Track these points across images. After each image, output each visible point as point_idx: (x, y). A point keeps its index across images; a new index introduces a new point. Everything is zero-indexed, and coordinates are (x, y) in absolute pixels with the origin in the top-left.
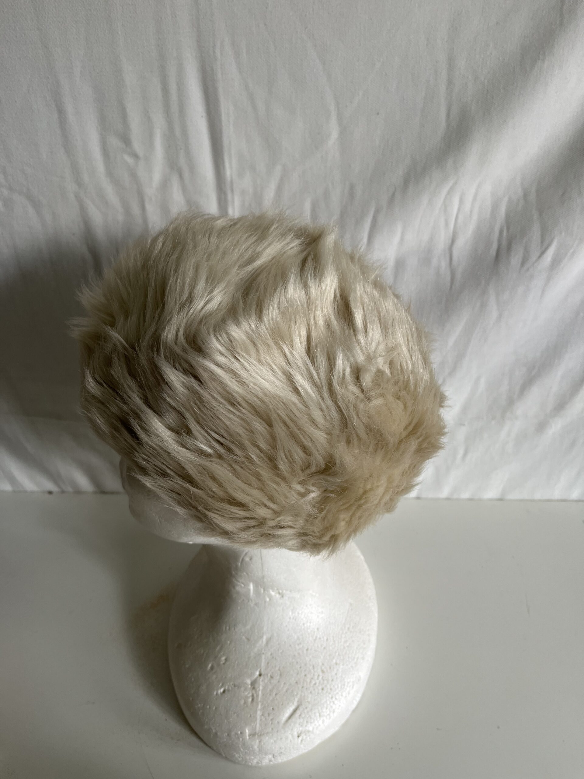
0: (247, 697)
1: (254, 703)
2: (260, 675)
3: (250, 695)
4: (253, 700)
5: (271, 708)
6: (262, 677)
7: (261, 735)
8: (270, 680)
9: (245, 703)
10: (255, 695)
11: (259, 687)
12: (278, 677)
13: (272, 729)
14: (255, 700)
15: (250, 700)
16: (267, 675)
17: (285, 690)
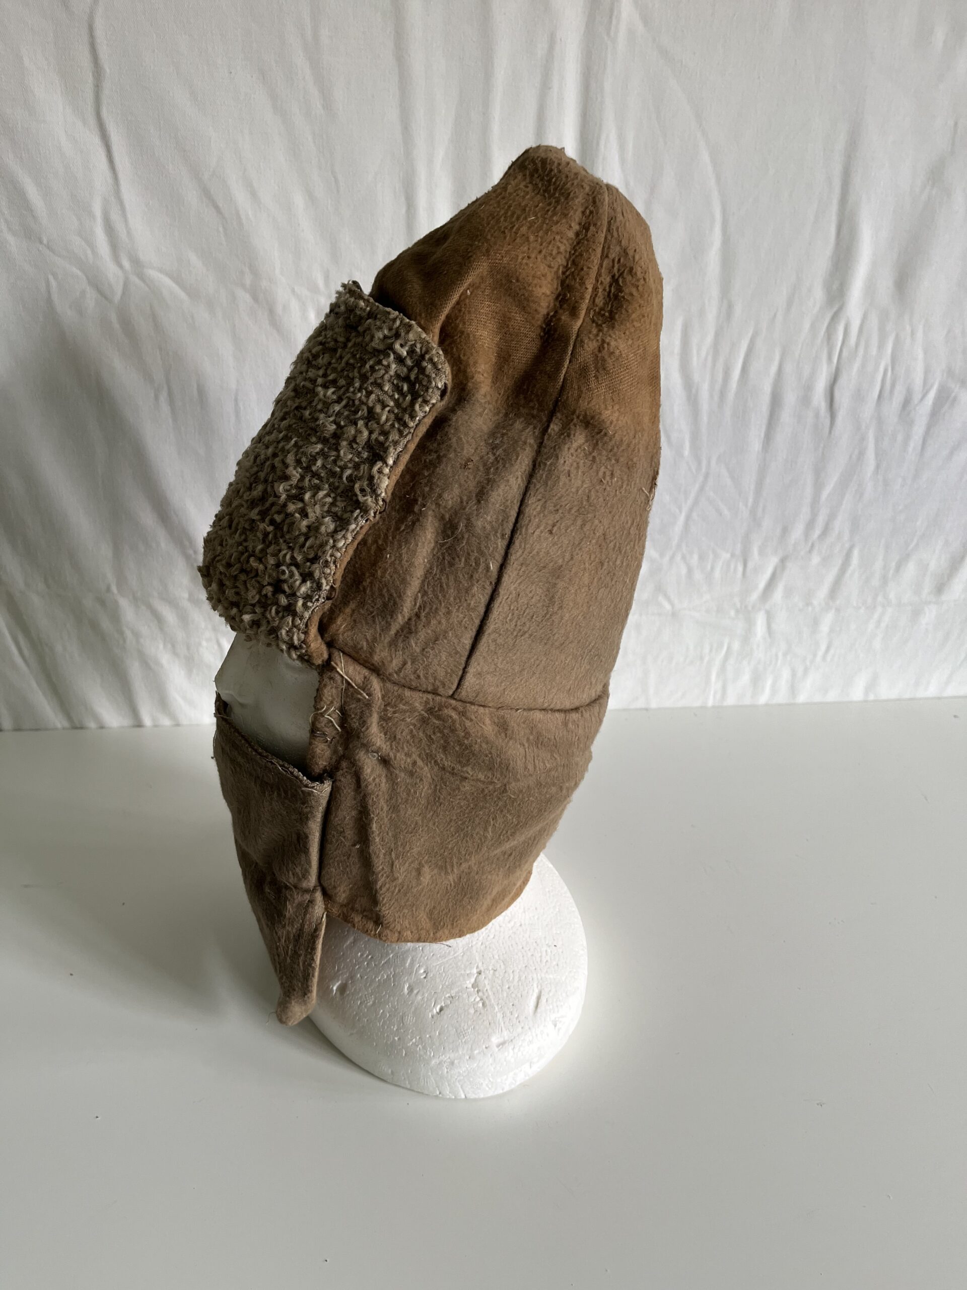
0: (474, 1004)
1: (488, 1007)
2: (479, 973)
3: (478, 999)
4: (483, 1004)
5: (511, 1004)
6: (482, 973)
7: (512, 1040)
8: (494, 974)
9: (476, 1011)
10: (484, 997)
11: (485, 986)
12: (503, 967)
13: (522, 1028)
14: (487, 1002)
15: (480, 1005)
16: (488, 969)
17: (516, 979)
